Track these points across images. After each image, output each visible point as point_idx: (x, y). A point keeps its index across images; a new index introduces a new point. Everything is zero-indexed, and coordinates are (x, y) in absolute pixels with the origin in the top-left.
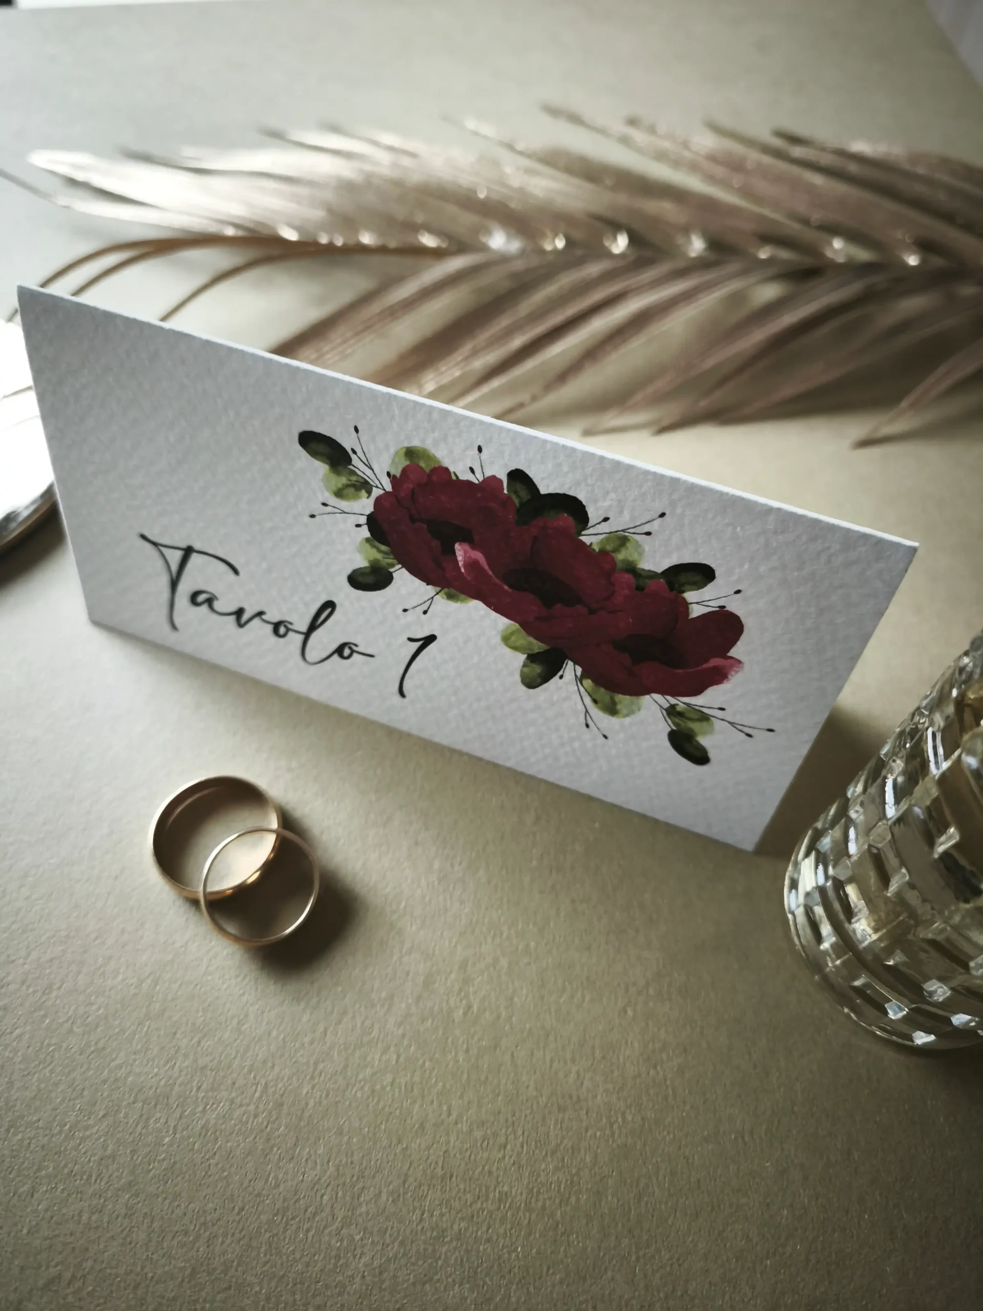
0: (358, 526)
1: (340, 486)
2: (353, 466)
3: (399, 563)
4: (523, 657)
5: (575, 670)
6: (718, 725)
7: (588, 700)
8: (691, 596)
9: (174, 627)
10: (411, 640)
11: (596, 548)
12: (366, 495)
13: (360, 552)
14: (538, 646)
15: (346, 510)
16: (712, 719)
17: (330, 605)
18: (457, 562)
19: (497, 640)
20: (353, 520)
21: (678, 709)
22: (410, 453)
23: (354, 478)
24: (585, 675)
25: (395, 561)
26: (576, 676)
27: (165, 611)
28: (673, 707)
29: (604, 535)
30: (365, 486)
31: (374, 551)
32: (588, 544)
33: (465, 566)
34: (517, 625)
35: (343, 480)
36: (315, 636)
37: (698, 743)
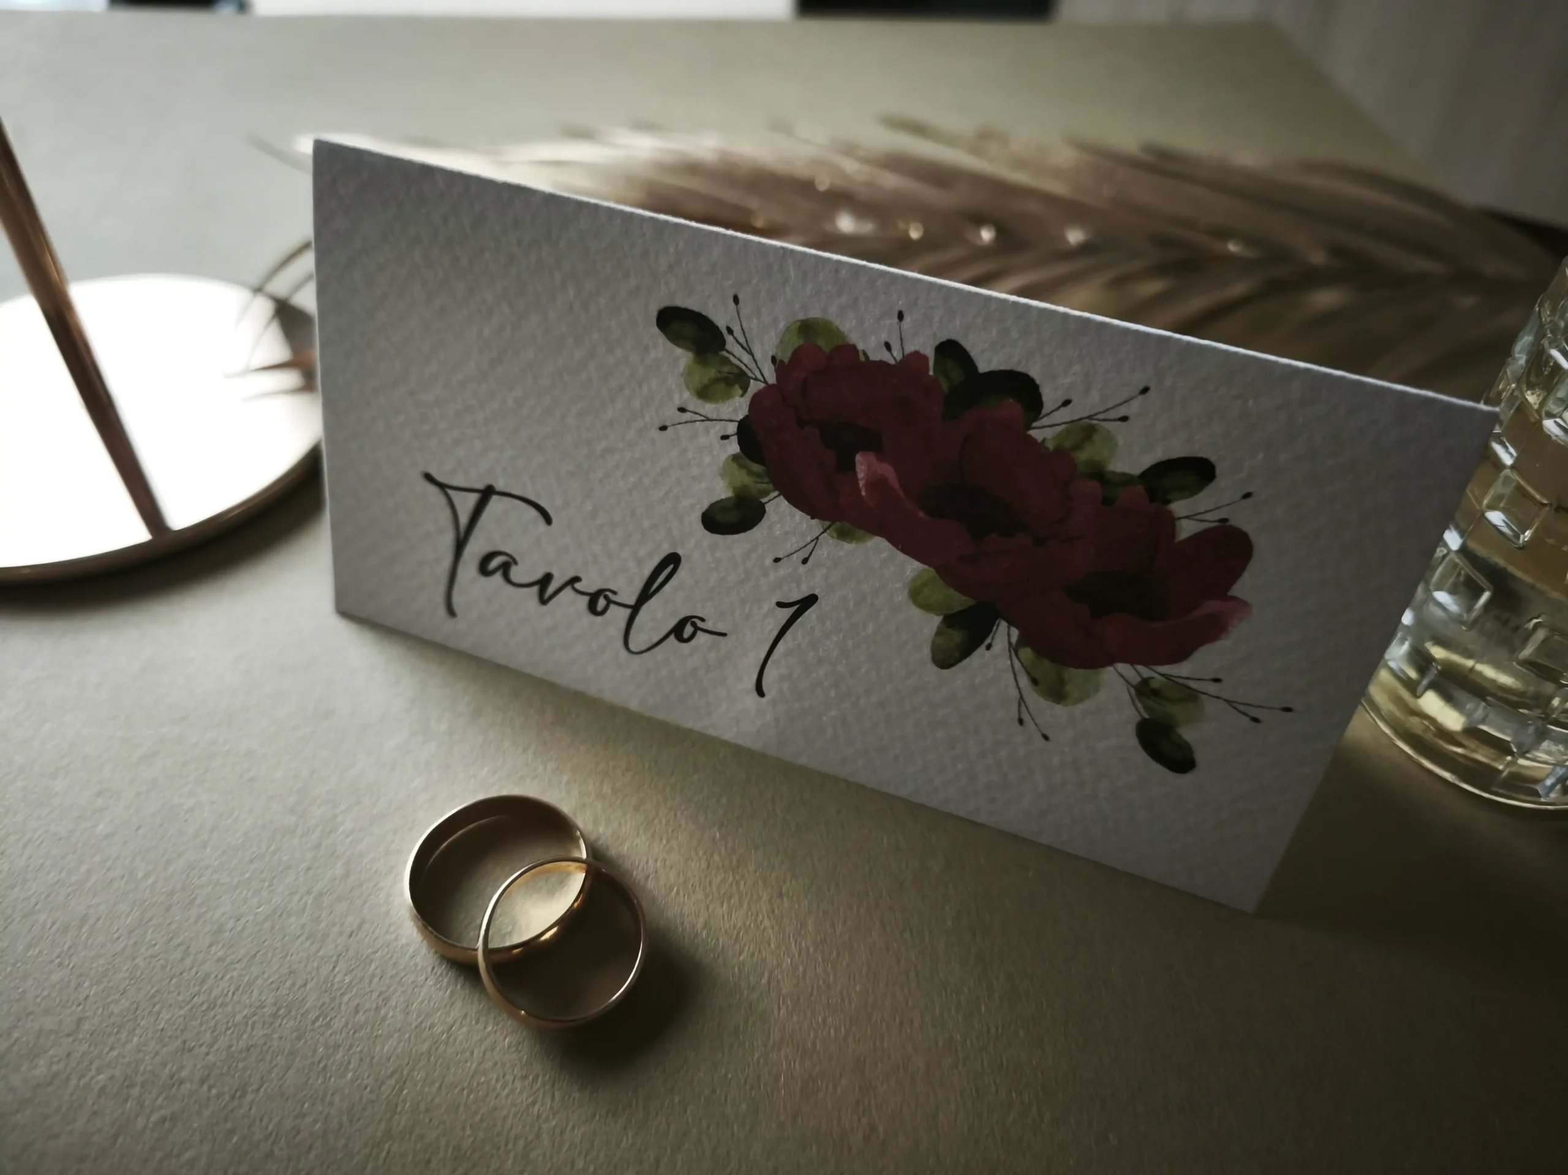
0: (725, 437)
1: (706, 381)
2: (728, 352)
3: (776, 489)
4: (936, 620)
5: (1009, 635)
6: (1211, 707)
7: (1024, 681)
8: (1179, 507)
9: (451, 612)
10: (780, 605)
11: (1050, 446)
12: (740, 392)
13: (722, 476)
14: (960, 601)
15: (710, 416)
16: (1203, 697)
17: (672, 561)
18: (855, 480)
19: (902, 597)
20: (717, 429)
21: (1154, 685)
22: (807, 328)
23: (726, 369)
24: (1023, 641)
25: (771, 486)
26: (1010, 643)
27: (442, 588)
28: (1145, 682)
29: (1064, 426)
30: (739, 379)
31: (743, 473)
32: (1040, 440)
33: (867, 485)
34: (932, 571)
35: (712, 373)
36: (645, 609)
37: (1180, 737)
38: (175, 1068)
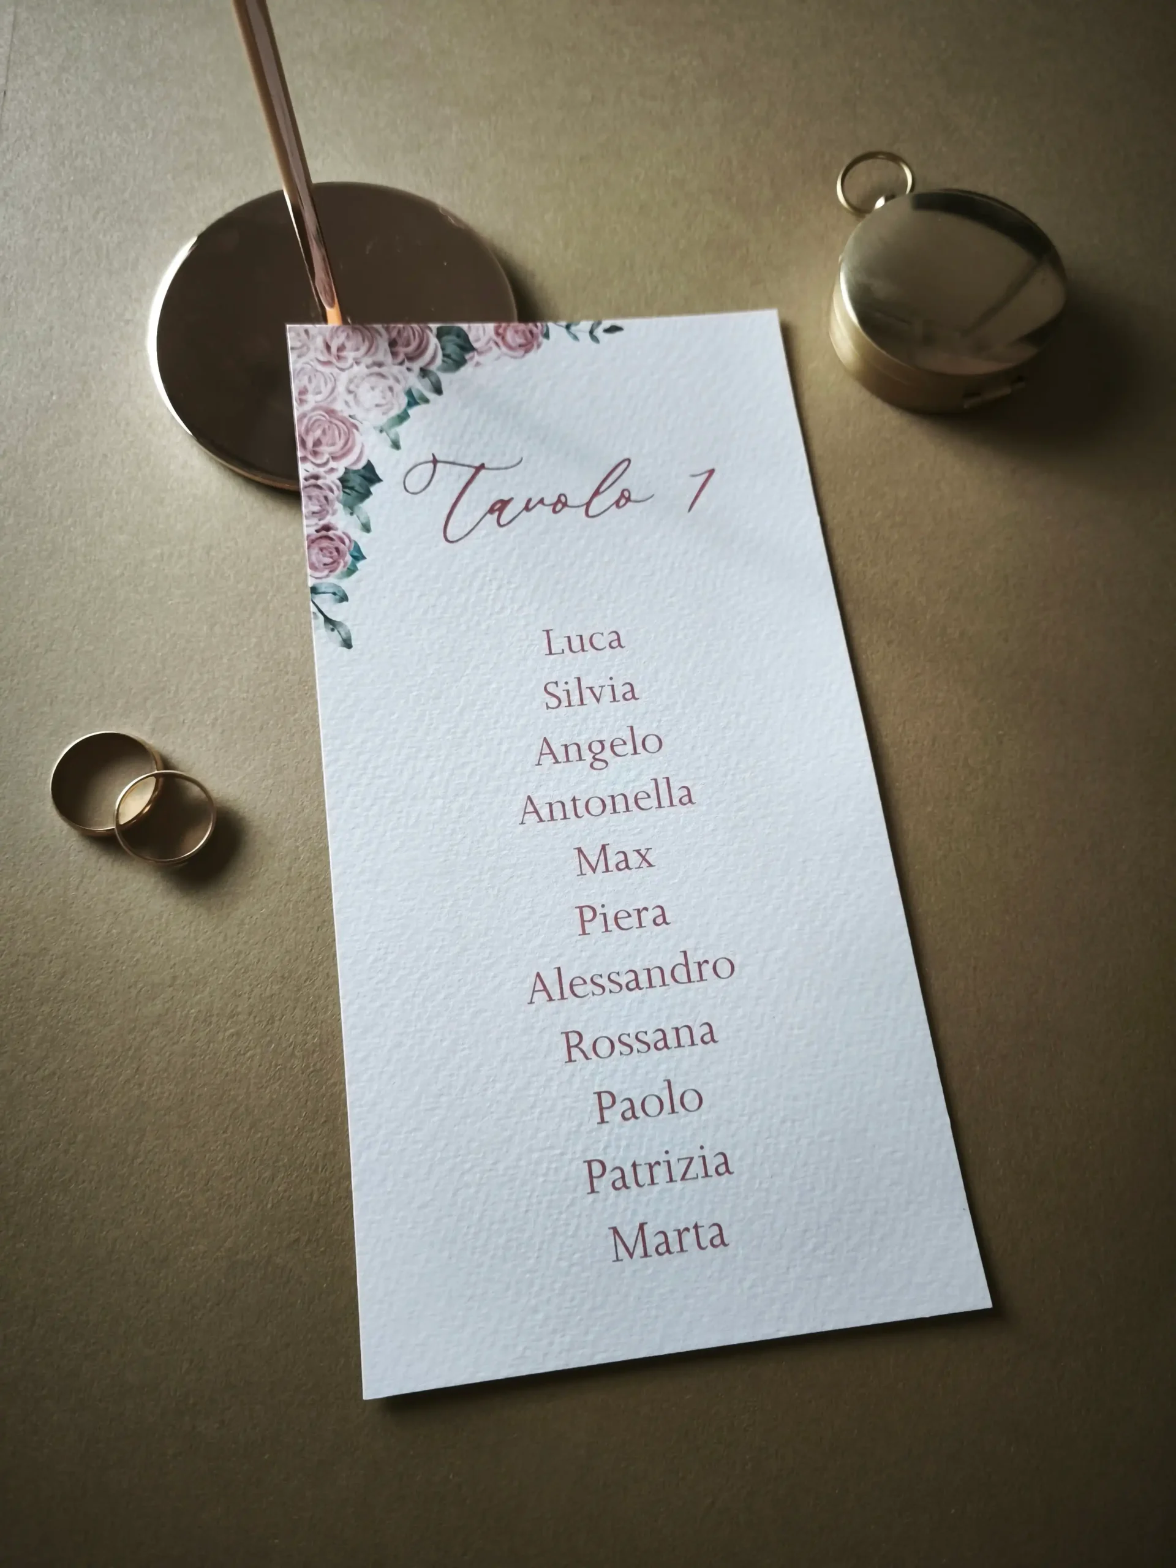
38: (233, 1006)
